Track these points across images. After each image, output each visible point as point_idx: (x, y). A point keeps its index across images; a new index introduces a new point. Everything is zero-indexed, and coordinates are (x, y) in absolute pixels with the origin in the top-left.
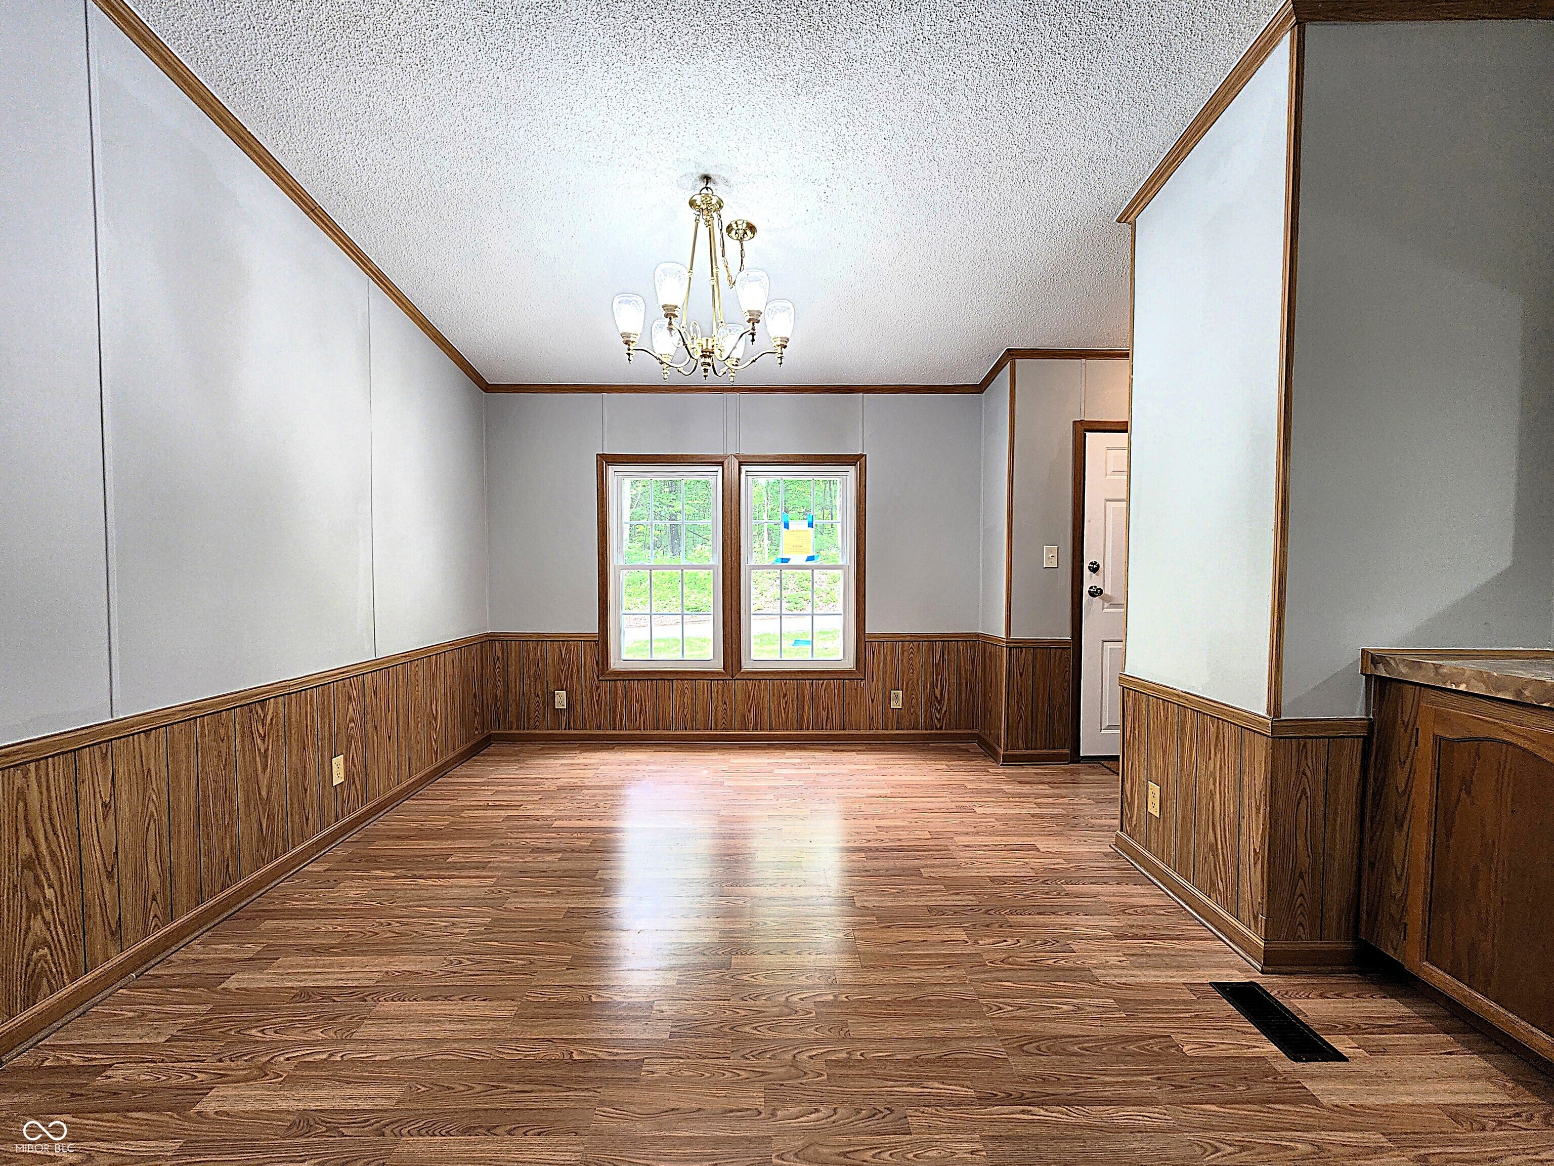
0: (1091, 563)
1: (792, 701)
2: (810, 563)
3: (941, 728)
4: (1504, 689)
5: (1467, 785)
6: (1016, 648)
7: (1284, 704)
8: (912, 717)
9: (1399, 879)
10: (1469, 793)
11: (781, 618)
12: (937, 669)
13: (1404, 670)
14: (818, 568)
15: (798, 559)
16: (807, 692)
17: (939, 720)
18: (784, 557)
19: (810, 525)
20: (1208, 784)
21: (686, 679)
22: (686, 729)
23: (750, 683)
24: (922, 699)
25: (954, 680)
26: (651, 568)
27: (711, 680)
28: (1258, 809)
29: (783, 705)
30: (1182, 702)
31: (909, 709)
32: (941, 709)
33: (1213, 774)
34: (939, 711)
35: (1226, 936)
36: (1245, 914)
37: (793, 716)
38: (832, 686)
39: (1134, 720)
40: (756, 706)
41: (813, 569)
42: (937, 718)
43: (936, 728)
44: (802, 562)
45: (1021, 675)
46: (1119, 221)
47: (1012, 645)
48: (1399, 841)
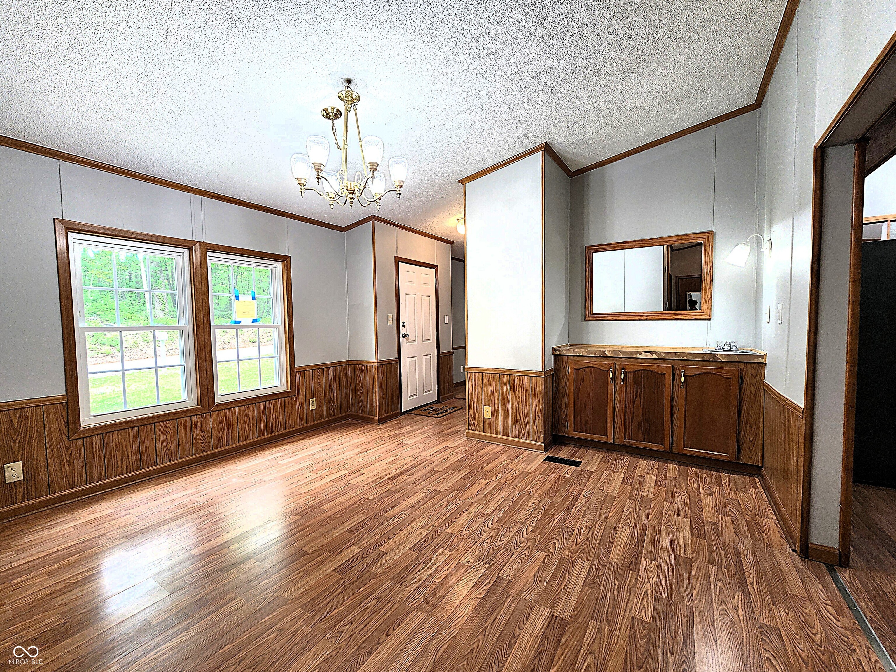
1: (253, 418)
2: (254, 324)
4: (591, 353)
5: (582, 380)
8: (321, 412)
9: (564, 412)
10: (583, 382)
11: (238, 362)
12: (331, 382)
13: (565, 352)
14: (262, 327)
15: (246, 321)
16: (262, 411)
18: (237, 320)
19: (254, 298)
20: (516, 399)
21: (167, 421)
22: (170, 461)
23: (222, 412)
24: (325, 402)
26: (120, 330)
27: (191, 416)
28: (539, 402)
29: (247, 422)
31: (319, 408)
33: (518, 395)
34: (333, 406)
37: (254, 428)
38: (278, 404)
40: (228, 428)
41: (258, 327)
44: (250, 323)
48: (564, 401)
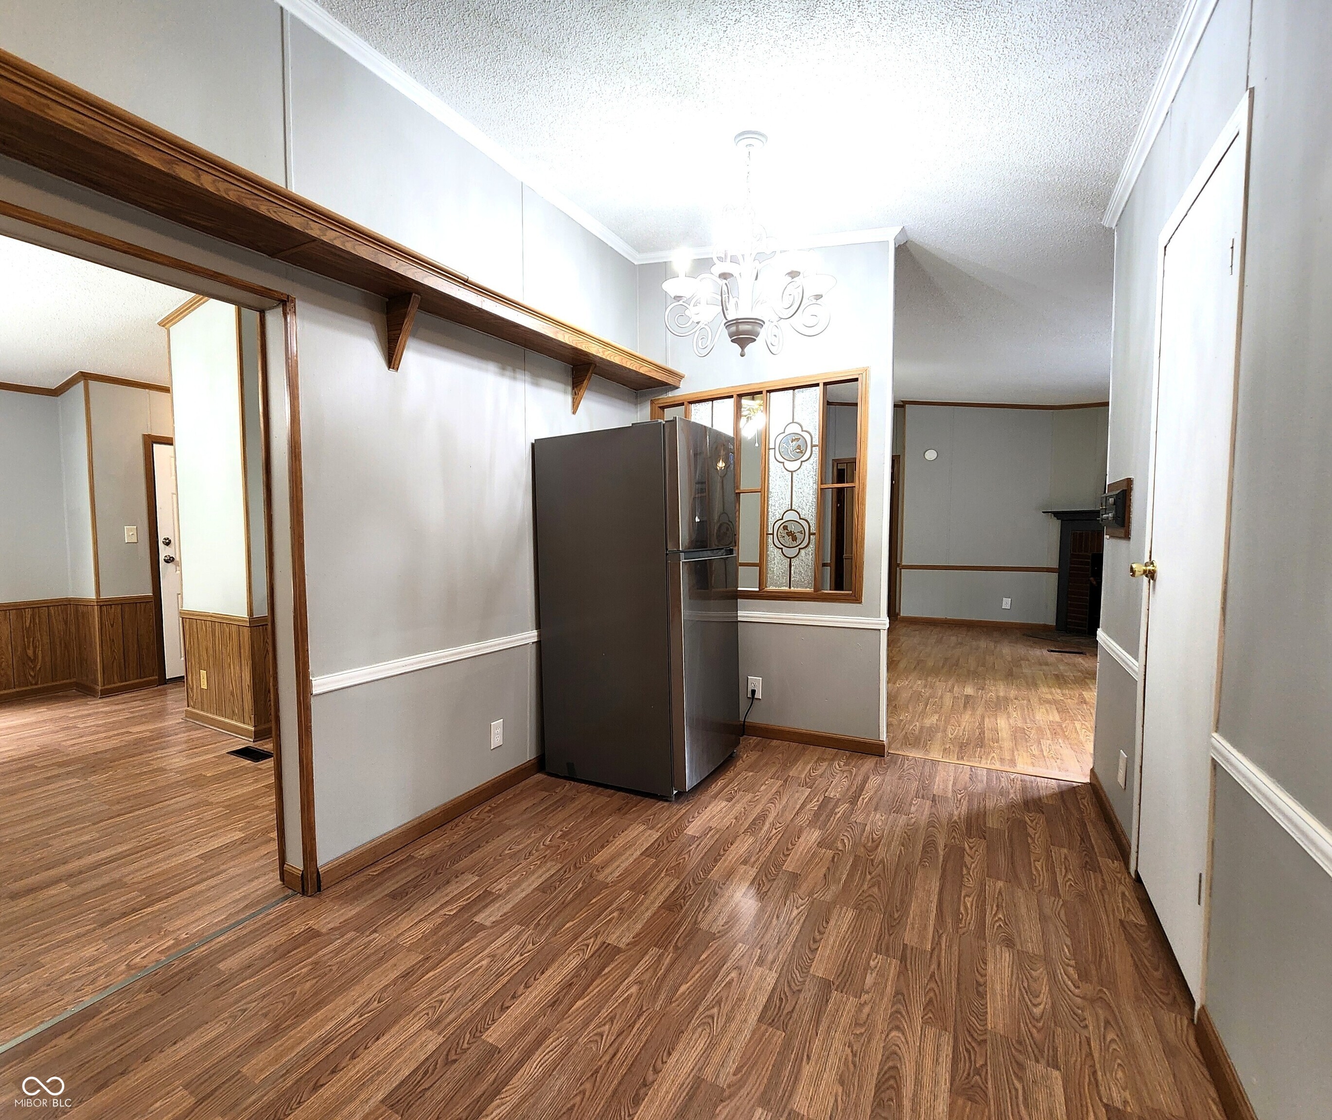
0: (165, 539)
3: (36, 684)
6: (106, 605)
7: (254, 608)
17: (33, 677)
25: (46, 640)
30: (214, 619)
32: (35, 667)
35: (239, 734)
36: (247, 719)
39: (190, 636)
42: (31, 676)
43: (32, 685)
45: (112, 626)
46: (159, 324)
47: (102, 603)
